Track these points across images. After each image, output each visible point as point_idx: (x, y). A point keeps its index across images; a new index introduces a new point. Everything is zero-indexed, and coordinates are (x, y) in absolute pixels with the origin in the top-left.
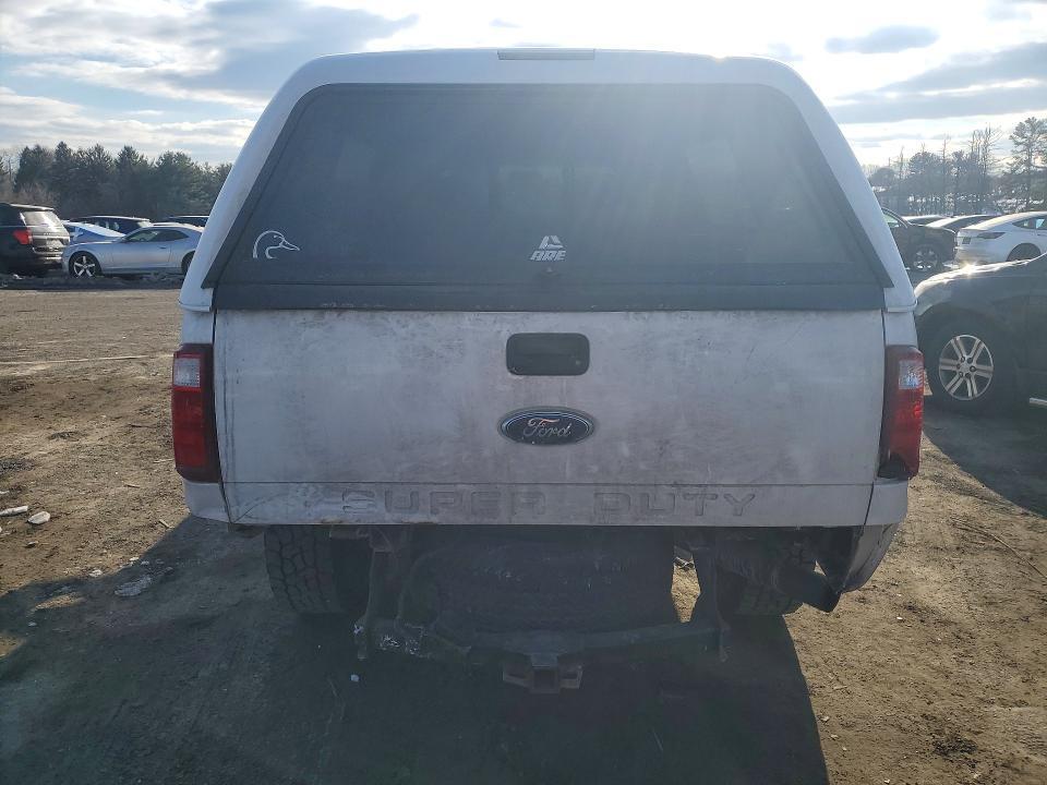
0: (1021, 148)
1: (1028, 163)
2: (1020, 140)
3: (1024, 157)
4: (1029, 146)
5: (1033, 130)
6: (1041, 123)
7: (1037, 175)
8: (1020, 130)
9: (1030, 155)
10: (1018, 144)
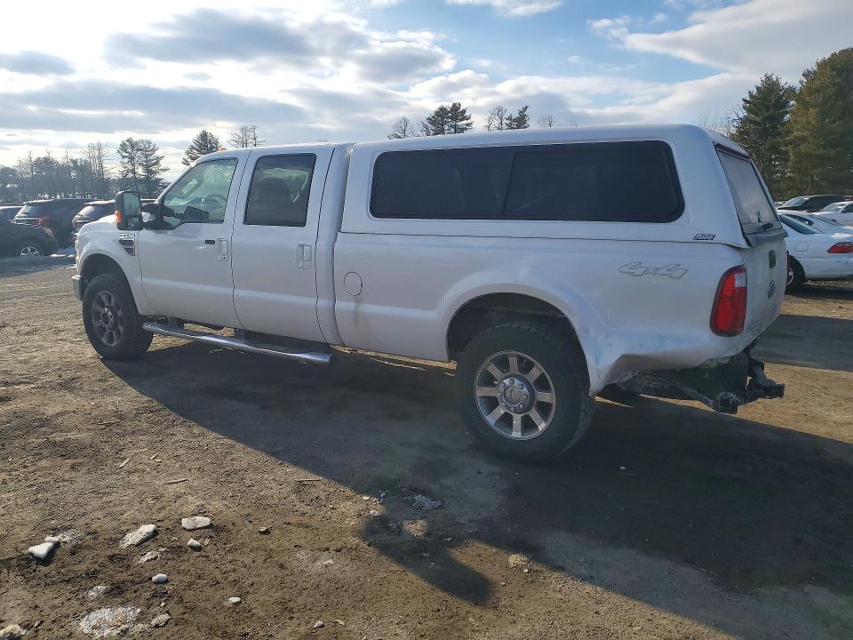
0: (126, 160)
1: (133, 172)
2: (124, 154)
3: (130, 167)
4: (132, 159)
5: (133, 147)
6: (137, 143)
7: (140, 181)
8: (123, 147)
9: (133, 165)
10: (124, 157)
